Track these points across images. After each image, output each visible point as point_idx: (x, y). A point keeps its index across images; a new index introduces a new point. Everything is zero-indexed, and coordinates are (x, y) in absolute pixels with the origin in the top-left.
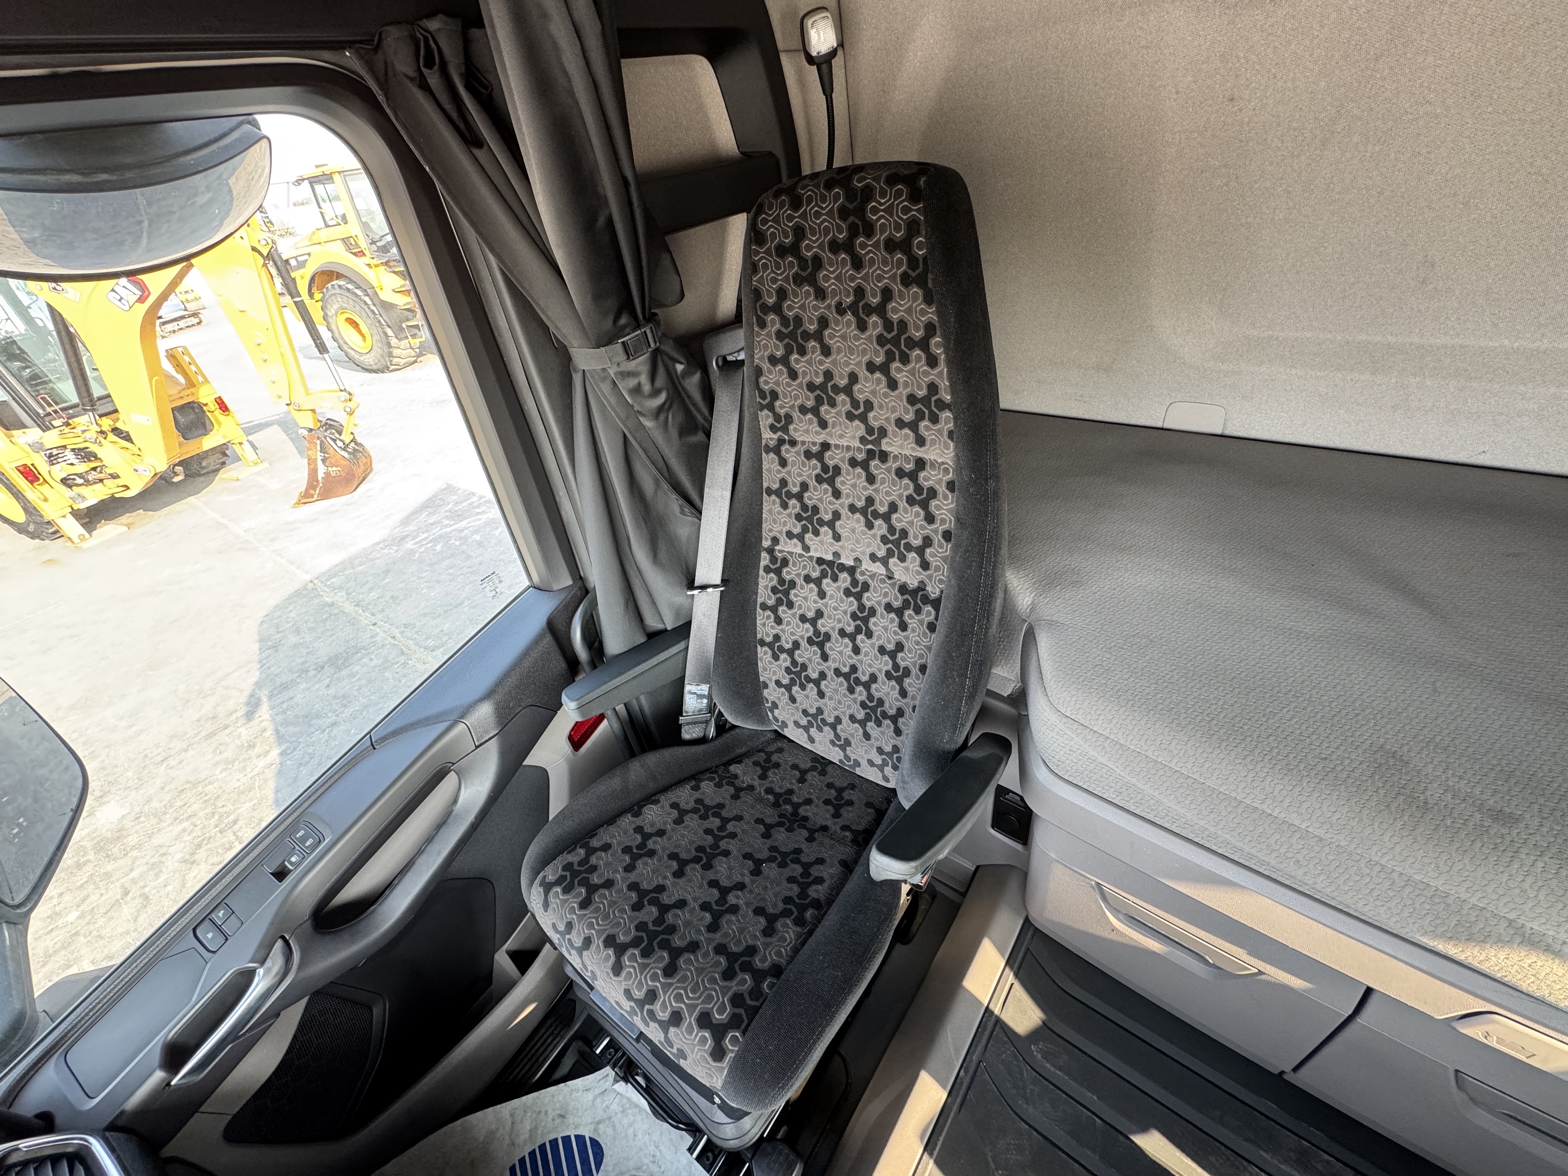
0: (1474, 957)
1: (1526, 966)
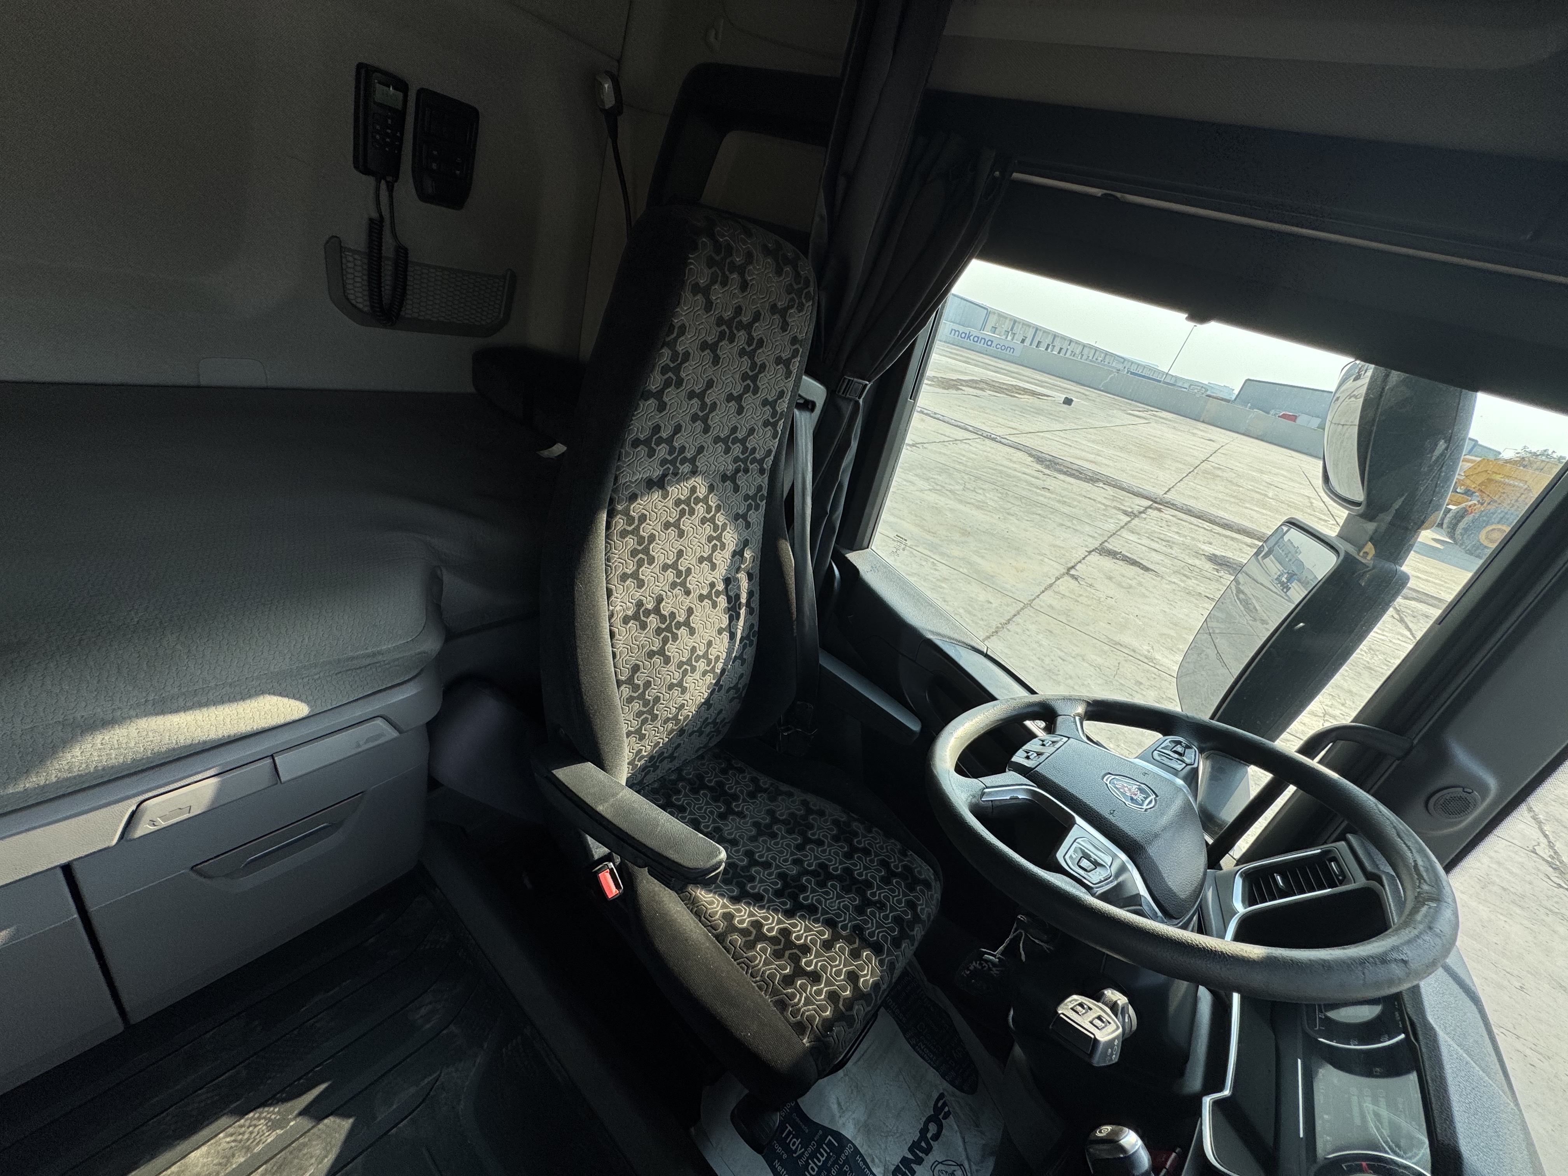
0: (60, 771)
1: (99, 746)
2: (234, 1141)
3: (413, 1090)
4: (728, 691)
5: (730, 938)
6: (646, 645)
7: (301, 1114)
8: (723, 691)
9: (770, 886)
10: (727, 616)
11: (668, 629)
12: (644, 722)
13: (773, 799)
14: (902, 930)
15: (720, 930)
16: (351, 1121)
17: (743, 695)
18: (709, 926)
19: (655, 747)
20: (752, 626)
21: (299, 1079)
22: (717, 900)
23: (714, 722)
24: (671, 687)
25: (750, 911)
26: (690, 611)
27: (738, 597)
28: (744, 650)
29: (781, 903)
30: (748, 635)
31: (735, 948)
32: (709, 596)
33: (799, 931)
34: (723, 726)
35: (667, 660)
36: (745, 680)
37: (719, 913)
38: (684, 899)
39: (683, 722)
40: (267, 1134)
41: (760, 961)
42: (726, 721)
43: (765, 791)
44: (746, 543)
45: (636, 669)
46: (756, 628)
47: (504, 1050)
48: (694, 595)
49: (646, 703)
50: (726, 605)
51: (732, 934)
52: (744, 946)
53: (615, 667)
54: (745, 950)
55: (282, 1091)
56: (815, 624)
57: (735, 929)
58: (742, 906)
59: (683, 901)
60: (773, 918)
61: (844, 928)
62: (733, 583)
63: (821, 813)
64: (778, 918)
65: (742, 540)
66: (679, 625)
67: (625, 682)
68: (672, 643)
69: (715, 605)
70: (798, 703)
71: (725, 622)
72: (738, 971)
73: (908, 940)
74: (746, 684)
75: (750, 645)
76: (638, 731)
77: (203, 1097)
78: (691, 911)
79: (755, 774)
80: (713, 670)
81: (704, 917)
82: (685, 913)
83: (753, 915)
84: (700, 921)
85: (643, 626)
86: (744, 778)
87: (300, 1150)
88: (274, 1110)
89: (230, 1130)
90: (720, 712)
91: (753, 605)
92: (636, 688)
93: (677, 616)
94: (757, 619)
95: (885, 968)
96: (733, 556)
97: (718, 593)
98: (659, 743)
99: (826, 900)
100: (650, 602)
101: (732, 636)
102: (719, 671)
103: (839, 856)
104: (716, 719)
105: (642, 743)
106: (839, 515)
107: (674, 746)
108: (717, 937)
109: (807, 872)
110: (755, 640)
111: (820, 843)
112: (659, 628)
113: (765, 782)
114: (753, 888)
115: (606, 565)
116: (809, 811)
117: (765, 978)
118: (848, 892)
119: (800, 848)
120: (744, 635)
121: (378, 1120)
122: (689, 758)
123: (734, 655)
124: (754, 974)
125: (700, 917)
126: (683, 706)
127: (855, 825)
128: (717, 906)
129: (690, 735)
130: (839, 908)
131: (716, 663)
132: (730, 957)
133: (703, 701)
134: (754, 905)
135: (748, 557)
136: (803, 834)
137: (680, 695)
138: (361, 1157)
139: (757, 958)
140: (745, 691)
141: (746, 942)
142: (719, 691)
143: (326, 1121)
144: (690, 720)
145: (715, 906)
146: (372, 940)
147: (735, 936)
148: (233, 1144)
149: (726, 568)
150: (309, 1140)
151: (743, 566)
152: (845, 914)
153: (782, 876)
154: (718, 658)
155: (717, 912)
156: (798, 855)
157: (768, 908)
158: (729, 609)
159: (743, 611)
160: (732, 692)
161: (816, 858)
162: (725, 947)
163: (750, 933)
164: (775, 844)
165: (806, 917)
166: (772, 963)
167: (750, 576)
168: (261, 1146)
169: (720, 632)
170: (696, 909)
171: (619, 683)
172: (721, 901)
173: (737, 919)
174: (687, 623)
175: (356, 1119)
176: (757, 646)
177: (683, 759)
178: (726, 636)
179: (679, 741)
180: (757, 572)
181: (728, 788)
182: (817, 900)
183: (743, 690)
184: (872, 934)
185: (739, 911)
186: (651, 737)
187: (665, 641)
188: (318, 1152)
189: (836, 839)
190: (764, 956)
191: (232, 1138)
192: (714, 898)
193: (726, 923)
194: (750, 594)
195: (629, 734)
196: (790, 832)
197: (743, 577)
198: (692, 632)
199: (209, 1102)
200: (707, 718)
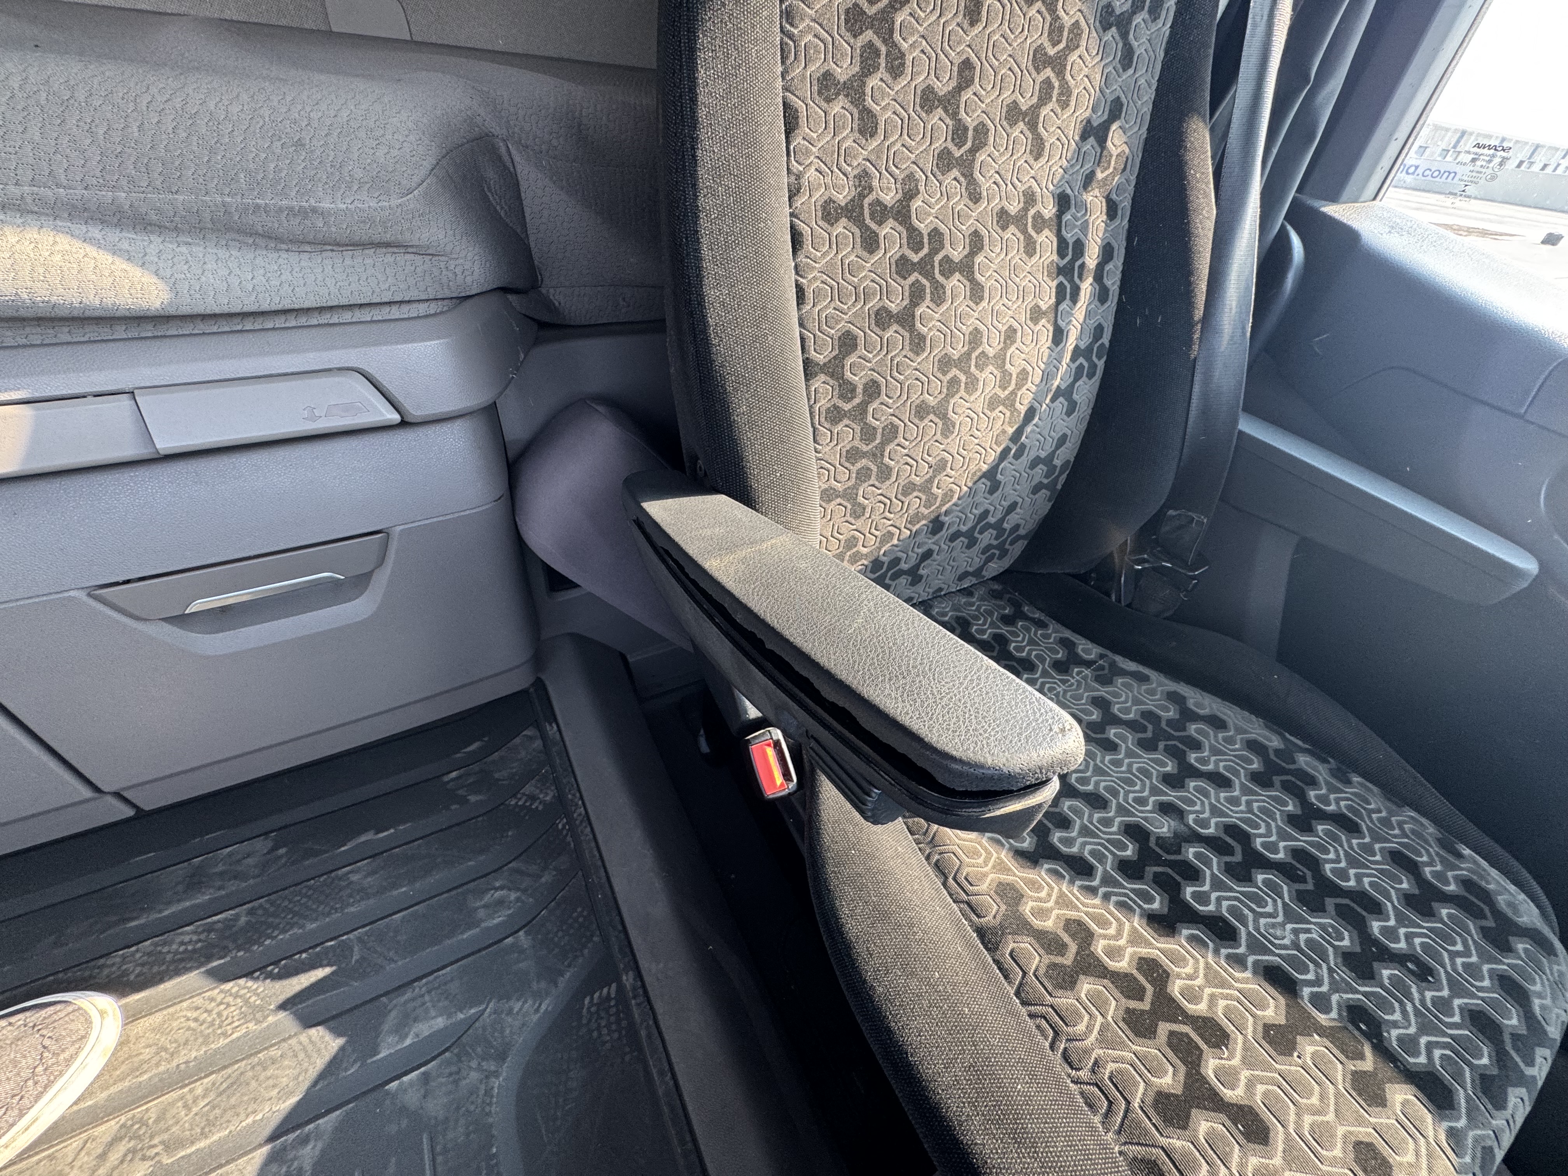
2: (196, 1020)
3: (440, 1022)
4: (1034, 464)
5: (1012, 945)
6: (874, 294)
7: (283, 1006)
8: (1025, 460)
9: (1106, 848)
10: (1054, 284)
11: (924, 267)
12: (863, 475)
13: (1104, 680)
14: (1501, 1057)
15: (990, 918)
16: (341, 1041)
17: (1059, 487)
18: (962, 902)
19: (883, 542)
20: (1099, 330)
21: (300, 952)
22: (986, 850)
23: (998, 526)
24: (922, 411)
25: (1061, 895)
26: (976, 242)
27: (1079, 248)
28: (1076, 380)
29: (1139, 893)
30: (1089, 349)
31: (1025, 973)
32: (1019, 220)
33: (1190, 977)
34: (1011, 544)
35: (918, 343)
36: (1067, 454)
37: (989, 879)
38: (914, 828)
39: (941, 505)
40: (236, 1024)
41: (1089, 1028)
42: (1022, 532)
43: (1088, 664)
44: (1116, 110)
45: (848, 343)
46: (1106, 340)
47: (587, 1000)
48: (987, 207)
49: (868, 434)
50: (1055, 257)
51: (1019, 938)
52: (1046, 974)
53: (801, 325)
54: (1050, 988)
55: (276, 963)
56: (1244, 334)
57: (1024, 927)
58: (1041, 875)
59: (912, 833)
60: (1121, 925)
61: (1321, 1002)
62: (1073, 210)
63: (1218, 723)
64: (1133, 927)
65: (1111, 98)
66: (949, 267)
67: (824, 368)
68: (931, 305)
69: (1030, 248)
70: (1171, 512)
71: (1047, 301)
72: (1031, 1037)
73: (1524, 1090)
74: (1068, 461)
75: (1090, 376)
76: (850, 495)
77: (187, 938)
78: (928, 858)
79: (1068, 634)
80: (1010, 402)
81: (955, 879)
82: (914, 861)
83: (1069, 905)
84: (945, 884)
85: (870, 243)
86: (1046, 636)
87: (265, 1069)
88: (257, 989)
89: (198, 1001)
90: (1013, 507)
91: (1108, 282)
92: (847, 390)
93: (947, 245)
94: (1111, 319)
95: (1468, 1159)
96: (1084, 137)
97: (1040, 222)
98: (891, 535)
99: (1258, 915)
100: (889, 189)
101: (1059, 336)
102: (1023, 409)
103: (1274, 820)
104: (1002, 520)
105: (859, 523)
106: (1332, 92)
107: (920, 551)
108: (981, 932)
109: (1197, 838)
110: (1101, 364)
111: (1220, 781)
112: (903, 257)
113: (1087, 649)
114: (1069, 842)
115: (782, 30)
116: (1187, 715)
117: (1102, 1080)
118: (1317, 908)
119: (1173, 781)
120: (1083, 346)
121: (381, 1055)
122: (945, 587)
123: (1056, 383)
124: (1074, 1058)
125: (946, 878)
126: (941, 466)
127: (1303, 760)
128: (986, 863)
129: (954, 537)
130: (1296, 945)
131: (1019, 387)
132: (1012, 992)
133: (985, 468)
134: (1072, 882)
135: (1115, 152)
136: (1178, 755)
137: (939, 436)
138: (338, 1113)
139: (1081, 1017)
140: (1064, 476)
141: (1053, 966)
142: (1017, 456)
143: (313, 1031)
144: (955, 505)
145: (980, 861)
146: (454, 774)
147: (1025, 945)
148: (193, 1025)
149: (1065, 163)
150: (281, 1056)
151: (1100, 175)
152: (1317, 965)
153: (1135, 832)
154: (1023, 375)
155: (985, 875)
156: (1171, 796)
157: (1106, 897)
158: (1061, 271)
159: (1087, 286)
160: (1041, 469)
161: (1216, 811)
162: (997, 962)
163: (1062, 948)
164: (1113, 762)
165: (1206, 945)
166: (1123, 1046)
167: (1112, 209)
168: (222, 1042)
169: (1036, 314)
170: (937, 857)
171: (810, 369)
172: (995, 855)
173: (1031, 904)
174: (966, 268)
175: (347, 1042)
176: (1102, 379)
177: (936, 584)
178: (1045, 329)
179: (930, 543)
180: (1125, 203)
181: (1015, 648)
182: (1232, 910)
183: (1061, 474)
184: (1409, 1044)
185: (1035, 886)
186: (876, 517)
187: (916, 295)
188: (285, 1080)
189: (1261, 779)
190: (1100, 1019)
191: (195, 1014)
192: (980, 843)
193: (1003, 907)
194: (1107, 252)
195: (828, 495)
196: (1148, 745)
197: (1095, 200)
198: (977, 293)
199: (190, 948)
200: (986, 513)
